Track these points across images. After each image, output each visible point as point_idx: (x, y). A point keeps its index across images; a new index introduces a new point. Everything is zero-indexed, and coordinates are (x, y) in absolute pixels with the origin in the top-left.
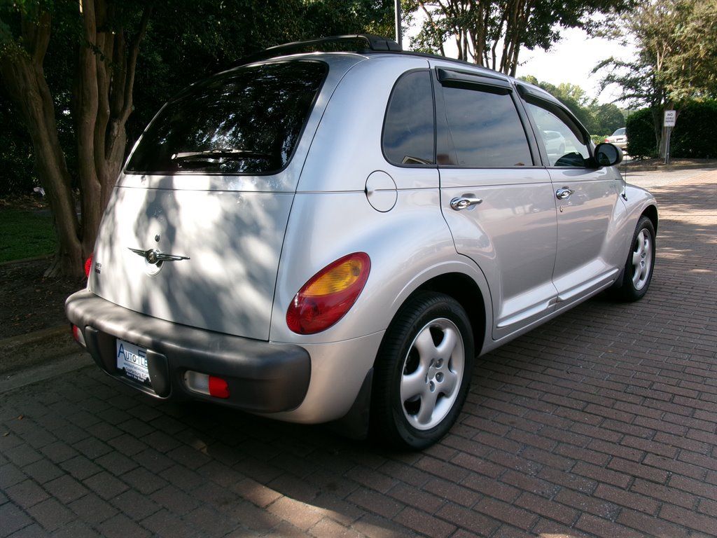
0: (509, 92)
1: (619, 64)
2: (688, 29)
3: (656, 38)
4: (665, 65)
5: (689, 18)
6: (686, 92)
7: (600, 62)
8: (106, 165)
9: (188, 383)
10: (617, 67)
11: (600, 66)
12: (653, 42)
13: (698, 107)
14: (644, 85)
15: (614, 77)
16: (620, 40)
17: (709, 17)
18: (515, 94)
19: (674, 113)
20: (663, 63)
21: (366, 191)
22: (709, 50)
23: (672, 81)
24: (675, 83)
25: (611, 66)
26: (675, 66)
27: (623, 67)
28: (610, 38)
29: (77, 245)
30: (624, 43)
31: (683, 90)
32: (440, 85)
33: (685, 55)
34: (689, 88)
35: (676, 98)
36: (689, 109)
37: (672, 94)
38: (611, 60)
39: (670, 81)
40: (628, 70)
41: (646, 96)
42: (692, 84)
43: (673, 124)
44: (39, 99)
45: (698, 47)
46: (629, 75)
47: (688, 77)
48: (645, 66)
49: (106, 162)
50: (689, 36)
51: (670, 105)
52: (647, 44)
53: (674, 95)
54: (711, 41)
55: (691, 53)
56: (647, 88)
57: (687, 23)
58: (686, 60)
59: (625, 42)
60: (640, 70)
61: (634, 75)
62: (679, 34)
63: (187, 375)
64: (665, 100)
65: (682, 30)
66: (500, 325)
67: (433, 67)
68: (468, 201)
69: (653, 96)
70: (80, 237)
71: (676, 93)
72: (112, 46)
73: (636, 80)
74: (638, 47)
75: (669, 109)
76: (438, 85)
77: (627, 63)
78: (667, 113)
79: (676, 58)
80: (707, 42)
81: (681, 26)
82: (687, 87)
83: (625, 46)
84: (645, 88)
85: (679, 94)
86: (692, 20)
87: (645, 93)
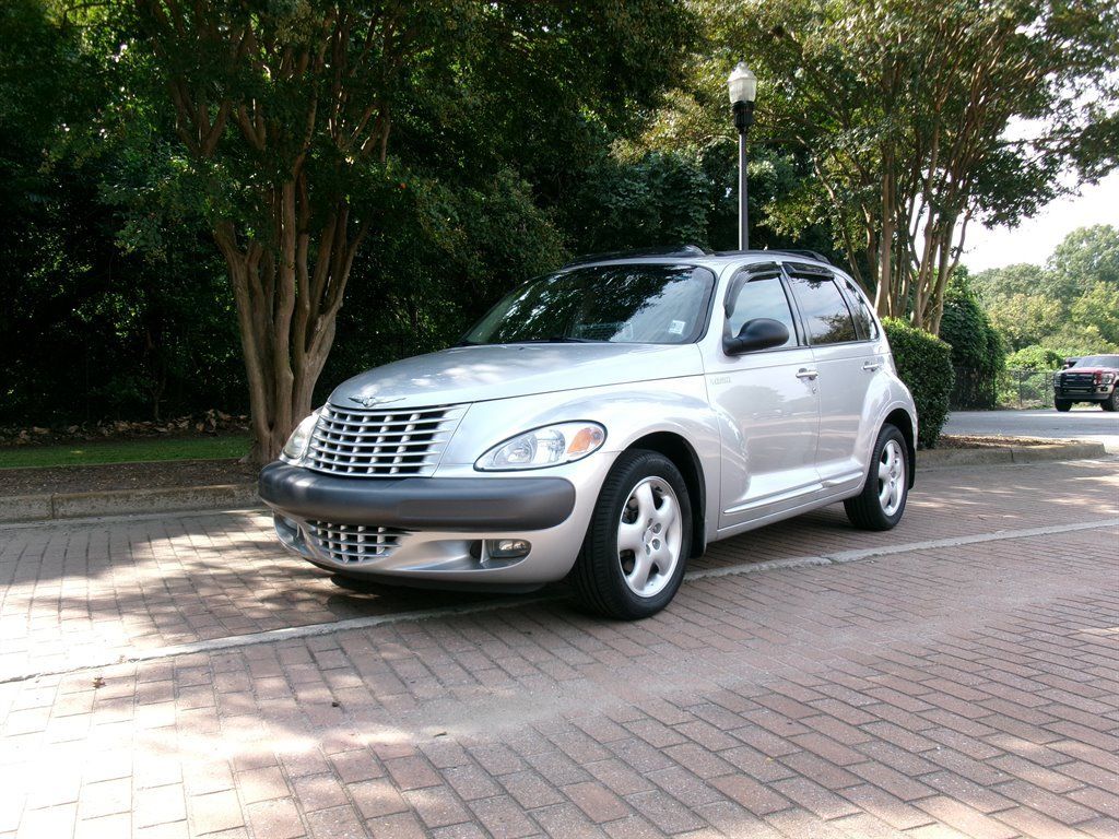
8: (306, 358)
29: (266, 433)
44: (246, 295)
49: (306, 355)
70: (272, 426)
72: (330, 244)
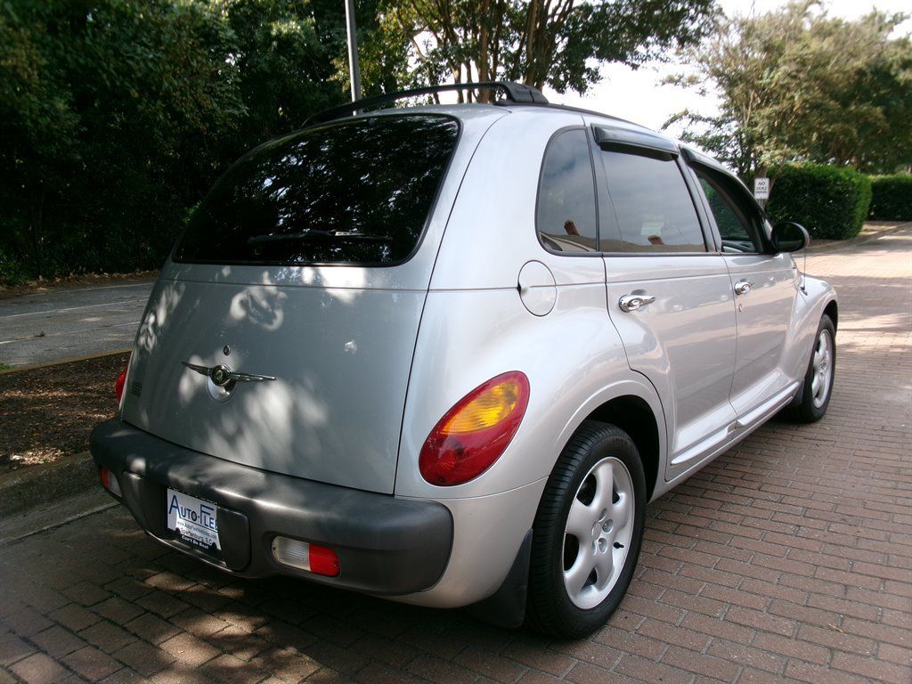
0: (674, 157)
1: (696, 118)
2: (779, 73)
3: (741, 86)
4: (753, 120)
5: (780, 61)
6: (781, 154)
7: (672, 116)
9: (277, 555)
10: (694, 122)
11: (672, 121)
12: (737, 91)
13: (796, 174)
14: (728, 146)
15: (692, 134)
16: (696, 88)
17: (804, 60)
18: (680, 159)
19: (766, 181)
20: (751, 118)
21: (519, 288)
22: (806, 101)
23: (764, 141)
24: (766, 143)
25: (686, 121)
26: (766, 121)
27: (700, 122)
28: (684, 85)
30: (703, 93)
31: (777, 152)
32: (599, 147)
33: (776, 108)
34: (784, 150)
35: (768, 162)
36: (786, 177)
37: (763, 158)
38: (686, 113)
39: (761, 140)
40: (707, 126)
41: (731, 159)
42: (789, 143)
43: (765, 196)
45: (793, 97)
46: (708, 133)
47: (782, 135)
48: (729, 122)
50: (781, 82)
51: (760, 171)
52: (729, 94)
53: (765, 157)
54: (807, 89)
55: (785, 104)
56: (733, 150)
57: (778, 67)
58: (778, 114)
59: (703, 91)
60: (723, 126)
61: (716, 133)
62: (768, 80)
63: (276, 542)
64: (756, 166)
65: (771, 75)
66: (674, 462)
67: (588, 125)
68: (640, 300)
69: (741, 161)
71: (769, 155)
73: (718, 140)
74: (720, 97)
75: (761, 177)
76: (596, 149)
77: (706, 117)
78: (757, 181)
79: (767, 111)
80: (803, 91)
81: (771, 70)
82: (782, 148)
83: (704, 95)
84: (730, 150)
85: (772, 157)
86: (785, 63)
87: (730, 156)
